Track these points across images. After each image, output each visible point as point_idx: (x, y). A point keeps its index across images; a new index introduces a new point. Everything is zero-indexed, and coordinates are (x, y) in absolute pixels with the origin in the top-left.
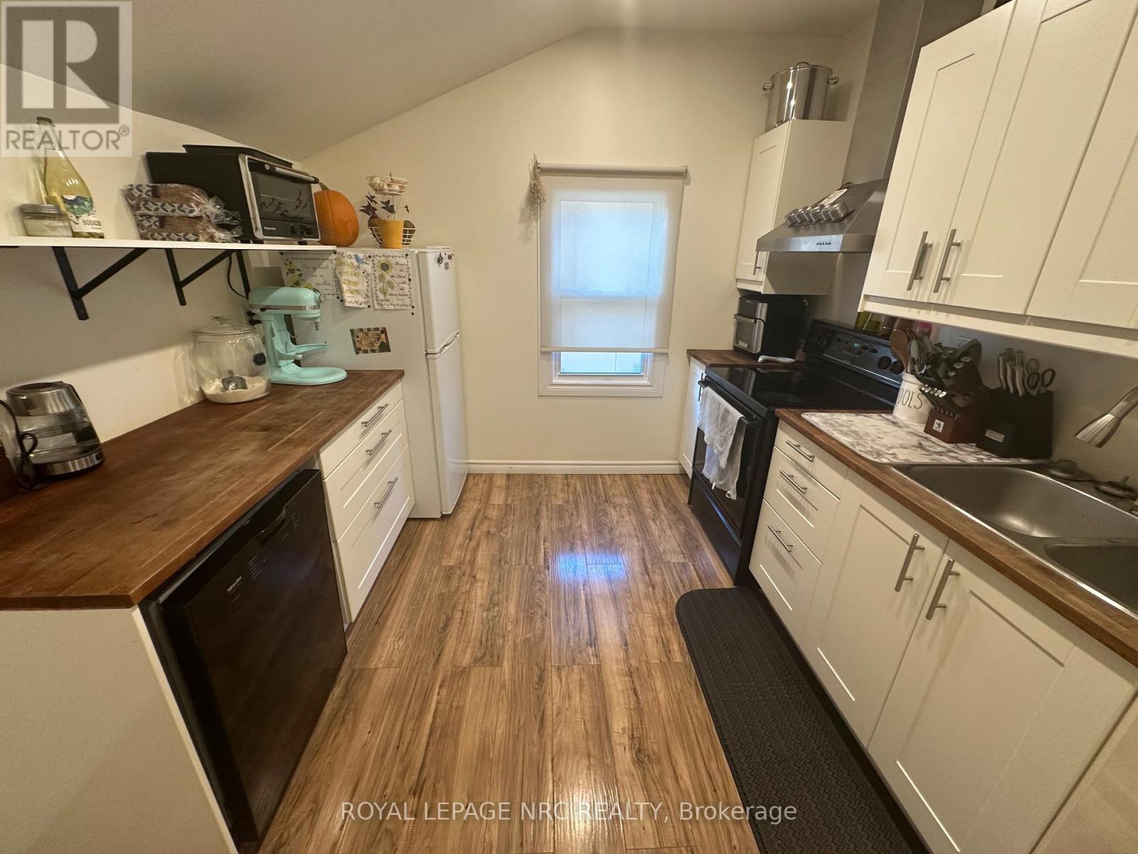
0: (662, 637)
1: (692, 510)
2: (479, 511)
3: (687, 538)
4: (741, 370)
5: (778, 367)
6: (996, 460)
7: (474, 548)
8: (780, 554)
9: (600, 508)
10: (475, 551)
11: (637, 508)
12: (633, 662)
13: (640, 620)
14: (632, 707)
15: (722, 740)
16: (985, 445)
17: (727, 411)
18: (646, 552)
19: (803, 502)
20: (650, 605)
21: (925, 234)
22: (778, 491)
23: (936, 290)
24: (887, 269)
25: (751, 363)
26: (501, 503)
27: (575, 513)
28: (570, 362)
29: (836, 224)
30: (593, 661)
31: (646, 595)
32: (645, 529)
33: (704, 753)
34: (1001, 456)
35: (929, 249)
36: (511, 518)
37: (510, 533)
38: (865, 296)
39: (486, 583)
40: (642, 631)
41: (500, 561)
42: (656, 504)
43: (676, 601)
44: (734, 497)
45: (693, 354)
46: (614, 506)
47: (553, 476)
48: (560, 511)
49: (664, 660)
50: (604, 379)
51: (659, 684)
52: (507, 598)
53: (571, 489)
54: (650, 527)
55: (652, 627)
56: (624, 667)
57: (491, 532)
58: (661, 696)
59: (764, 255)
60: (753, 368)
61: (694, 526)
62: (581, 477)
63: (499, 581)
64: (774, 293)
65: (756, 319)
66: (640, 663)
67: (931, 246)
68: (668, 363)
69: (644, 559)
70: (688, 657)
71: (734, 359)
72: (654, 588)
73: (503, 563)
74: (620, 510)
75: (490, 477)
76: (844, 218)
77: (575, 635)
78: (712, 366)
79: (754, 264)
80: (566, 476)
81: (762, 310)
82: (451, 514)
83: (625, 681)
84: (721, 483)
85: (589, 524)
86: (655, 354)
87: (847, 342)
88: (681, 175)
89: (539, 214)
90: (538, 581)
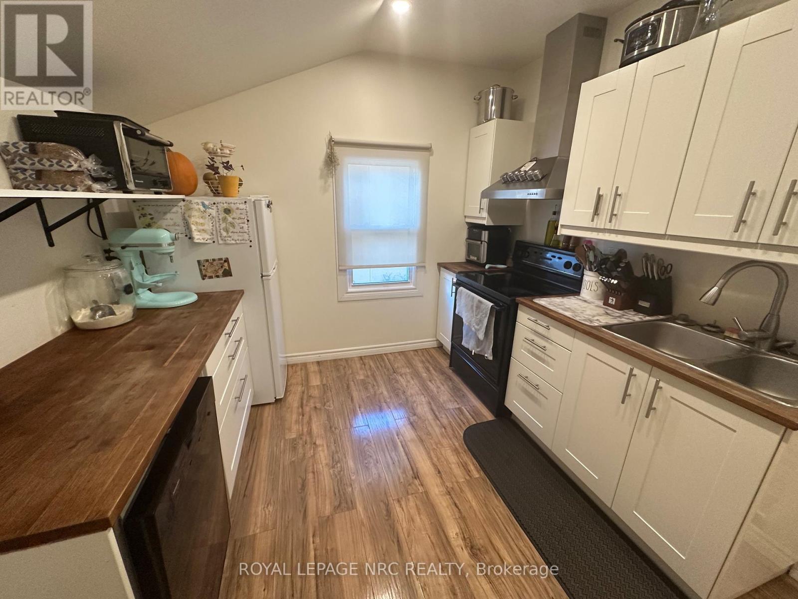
0: (461, 463)
1: (453, 371)
2: (303, 393)
3: (455, 390)
4: (474, 274)
5: (498, 271)
6: (648, 318)
7: (308, 422)
8: (529, 392)
9: (391, 377)
10: (309, 423)
11: (416, 374)
12: (449, 484)
13: (443, 452)
14: (457, 517)
15: (522, 526)
16: (639, 310)
17: (479, 301)
18: (432, 403)
19: (543, 356)
20: (447, 441)
21: (599, 189)
22: (522, 350)
23: (610, 221)
24: (574, 209)
25: (482, 269)
26: (319, 383)
27: (375, 384)
28: (360, 276)
29: (537, 183)
30: (421, 489)
31: (441, 435)
32: (426, 388)
33: (513, 537)
34: (649, 315)
35: (601, 198)
36: (329, 394)
37: (332, 405)
38: (561, 225)
39: (325, 446)
40: (447, 460)
41: (331, 427)
42: (428, 370)
43: (462, 435)
44: (491, 358)
45: (442, 266)
46: (401, 375)
47: (352, 359)
48: (364, 384)
49: (468, 478)
50: (384, 287)
51: (469, 495)
52: (345, 454)
53: (367, 367)
54: (429, 386)
55: (452, 457)
56: (443, 489)
57: (318, 407)
58: (474, 504)
59: (485, 201)
60: (483, 273)
62: (372, 357)
63: (335, 443)
64: (493, 225)
65: (482, 242)
66: (452, 483)
67: (602, 196)
68: (426, 272)
69: (432, 410)
70: (482, 473)
71: (470, 268)
72: (445, 428)
73: (333, 429)
74: (406, 377)
75: (305, 365)
76: (542, 178)
77: (402, 473)
78: (459, 273)
79: (479, 207)
80: (361, 358)
81: (485, 235)
82: (282, 398)
83: (447, 499)
84: (478, 350)
85: (388, 391)
86: (417, 267)
87: (541, 254)
88: (428, 149)
89: (334, 173)
90: (364, 438)
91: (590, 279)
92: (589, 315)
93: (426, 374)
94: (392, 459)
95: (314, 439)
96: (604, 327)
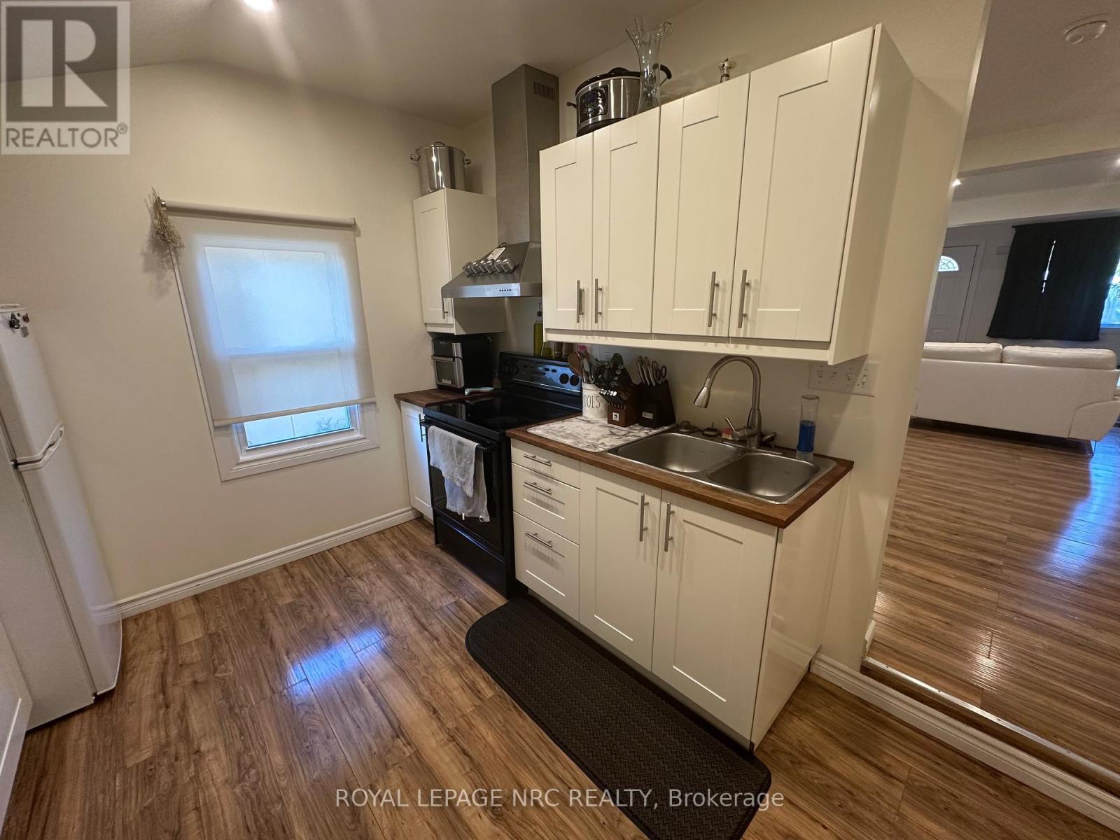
0: (466, 683)
1: (441, 549)
2: (166, 663)
3: (448, 577)
4: (451, 405)
5: (483, 397)
6: (653, 431)
7: (179, 715)
8: (541, 553)
9: (342, 585)
11: (385, 570)
12: (450, 724)
13: (438, 679)
14: (468, 769)
16: (644, 423)
17: (460, 443)
18: (414, 607)
19: (550, 502)
20: (442, 658)
21: (578, 282)
22: (525, 500)
23: (596, 322)
24: (557, 308)
25: (461, 396)
26: (200, 634)
27: (314, 604)
28: (259, 432)
29: (509, 275)
30: (408, 751)
31: (433, 652)
32: (403, 586)
35: (583, 293)
36: (224, 648)
37: (231, 668)
38: (546, 329)
40: (445, 689)
42: (404, 557)
43: (464, 641)
44: (487, 519)
45: (401, 398)
46: (359, 577)
47: (265, 574)
48: (294, 611)
49: (478, 703)
50: (309, 443)
51: (483, 729)
52: (264, 749)
53: (298, 578)
54: (408, 582)
55: (453, 679)
56: (443, 736)
57: (199, 681)
58: (490, 739)
59: (449, 302)
60: (462, 401)
61: (450, 563)
62: (306, 561)
63: (242, 735)
64: (464, 333)
65: (454, 358)
66: (457, 721)
67: (583, 291)
68: (377, 411)
69: (415, 617)
70: (498, 687)
71: (444, 396)
72: (438, 640)
73: (237, 710)
74: (368, 578)
76: (514, 270)
77: (374, 738)
78: (427, 406)
79: (441, 309)
80: (285, 567)
81: (457, 348)
82: (114, 689)
83: (450, 749)
84: (470, 511)
85: (337, 608)
86: (362, 405)
87: (532, 367)
88: (351, 226)
89: (175, 261)
90: (301, 704)
91: (590, 394)
92: (594, 439)
93: (401, 565)
94: (354, 721)
95: (196, 743)
96: (610, 451)
